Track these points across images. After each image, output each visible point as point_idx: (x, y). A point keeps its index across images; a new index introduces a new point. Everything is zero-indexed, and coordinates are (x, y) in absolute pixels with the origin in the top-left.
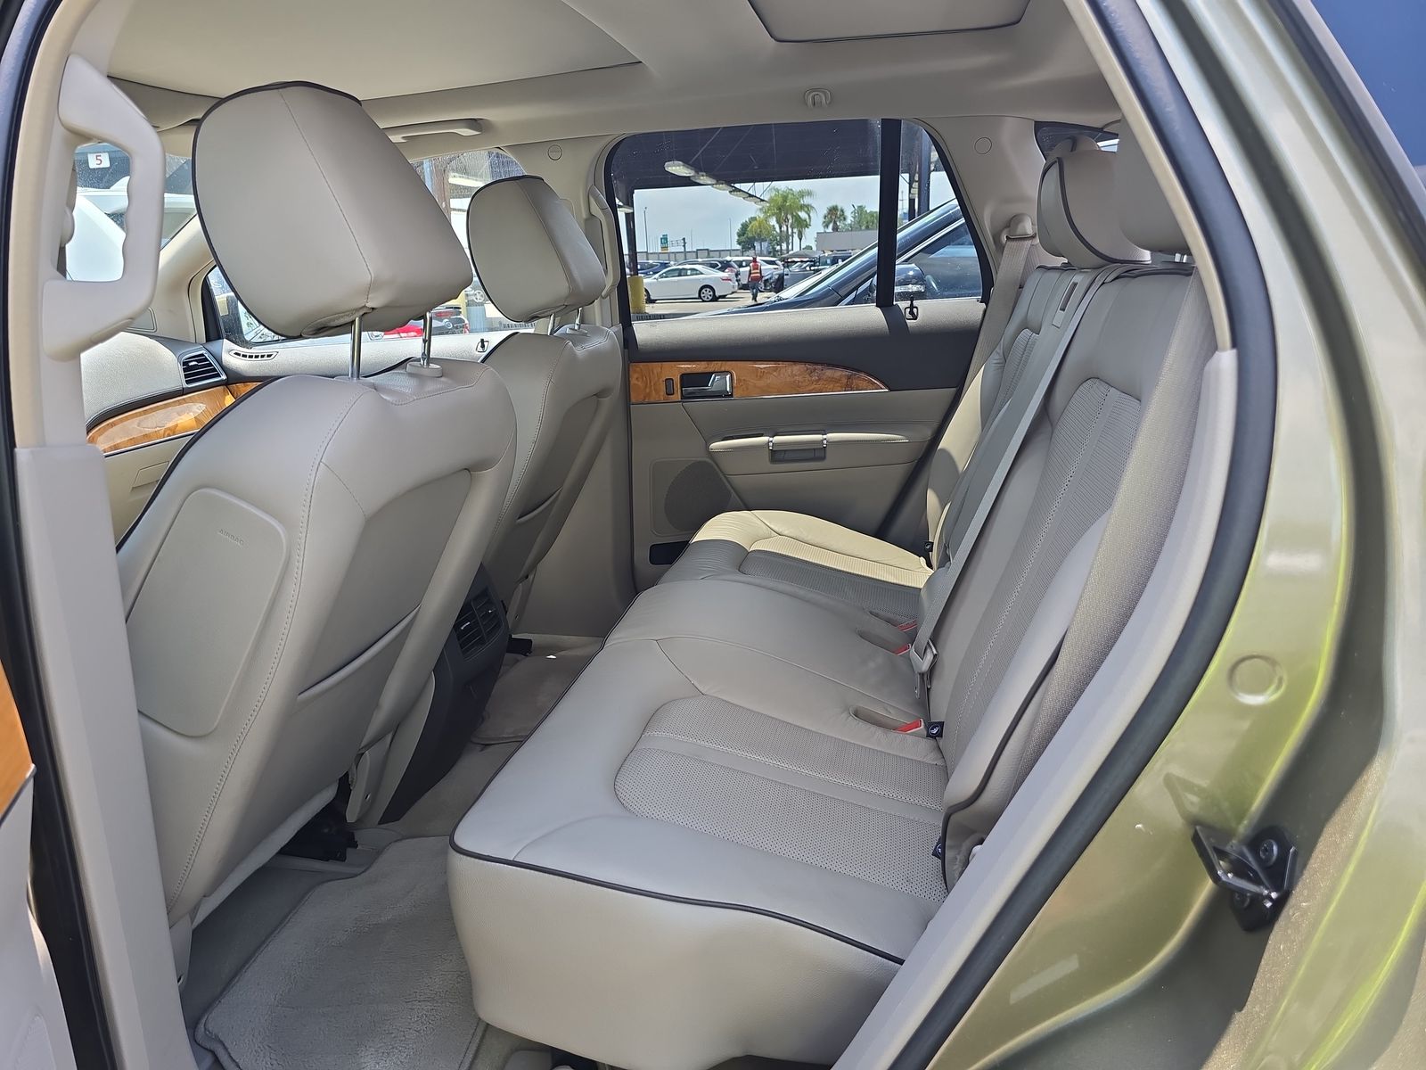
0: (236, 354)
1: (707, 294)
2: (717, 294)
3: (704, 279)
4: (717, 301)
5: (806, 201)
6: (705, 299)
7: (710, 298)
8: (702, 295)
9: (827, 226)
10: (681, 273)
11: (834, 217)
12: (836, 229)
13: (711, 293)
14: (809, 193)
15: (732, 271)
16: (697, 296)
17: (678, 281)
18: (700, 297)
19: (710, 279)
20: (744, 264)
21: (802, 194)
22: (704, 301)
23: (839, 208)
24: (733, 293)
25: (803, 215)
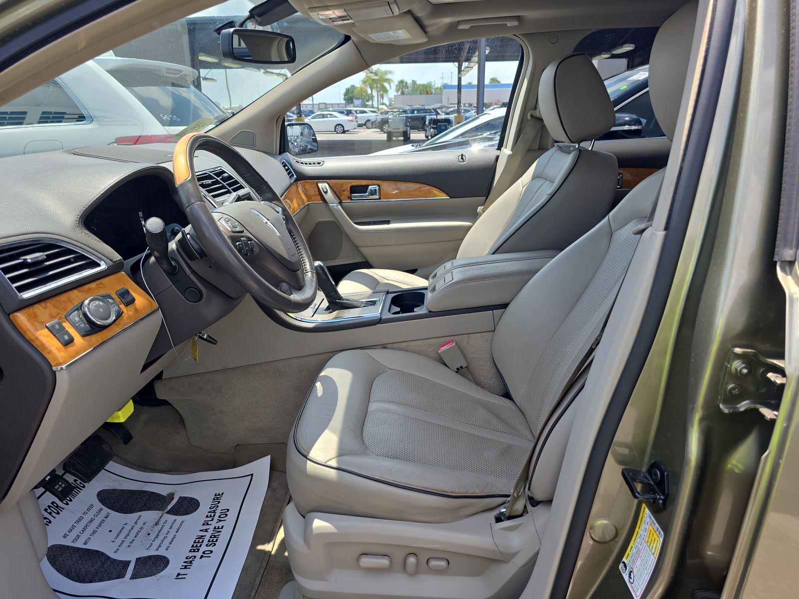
0: (296, 161)
1: (340, 129)
2: (345, 129)
3: (338, 120)
4: (344, 133)
5: (389, 76)
6: (338, 132)
7: (341, 131)
8: (336, 130)
9: (398, 92)
10: (323, 116)
11: (401, 86)
12: (403, 93)
13: (342, 129)
14: (390, 72)
15: (353, 116)
16: (334, 130)
17: (323, 121)
18: (335, 131)
19: (341, 120)
20: (358, 112)
21: (386, 73)
22: (337, 133)
23: (405, 81)
24: (355, 129)
25: (386, 85)
